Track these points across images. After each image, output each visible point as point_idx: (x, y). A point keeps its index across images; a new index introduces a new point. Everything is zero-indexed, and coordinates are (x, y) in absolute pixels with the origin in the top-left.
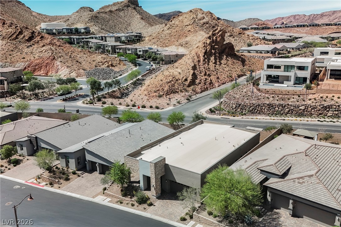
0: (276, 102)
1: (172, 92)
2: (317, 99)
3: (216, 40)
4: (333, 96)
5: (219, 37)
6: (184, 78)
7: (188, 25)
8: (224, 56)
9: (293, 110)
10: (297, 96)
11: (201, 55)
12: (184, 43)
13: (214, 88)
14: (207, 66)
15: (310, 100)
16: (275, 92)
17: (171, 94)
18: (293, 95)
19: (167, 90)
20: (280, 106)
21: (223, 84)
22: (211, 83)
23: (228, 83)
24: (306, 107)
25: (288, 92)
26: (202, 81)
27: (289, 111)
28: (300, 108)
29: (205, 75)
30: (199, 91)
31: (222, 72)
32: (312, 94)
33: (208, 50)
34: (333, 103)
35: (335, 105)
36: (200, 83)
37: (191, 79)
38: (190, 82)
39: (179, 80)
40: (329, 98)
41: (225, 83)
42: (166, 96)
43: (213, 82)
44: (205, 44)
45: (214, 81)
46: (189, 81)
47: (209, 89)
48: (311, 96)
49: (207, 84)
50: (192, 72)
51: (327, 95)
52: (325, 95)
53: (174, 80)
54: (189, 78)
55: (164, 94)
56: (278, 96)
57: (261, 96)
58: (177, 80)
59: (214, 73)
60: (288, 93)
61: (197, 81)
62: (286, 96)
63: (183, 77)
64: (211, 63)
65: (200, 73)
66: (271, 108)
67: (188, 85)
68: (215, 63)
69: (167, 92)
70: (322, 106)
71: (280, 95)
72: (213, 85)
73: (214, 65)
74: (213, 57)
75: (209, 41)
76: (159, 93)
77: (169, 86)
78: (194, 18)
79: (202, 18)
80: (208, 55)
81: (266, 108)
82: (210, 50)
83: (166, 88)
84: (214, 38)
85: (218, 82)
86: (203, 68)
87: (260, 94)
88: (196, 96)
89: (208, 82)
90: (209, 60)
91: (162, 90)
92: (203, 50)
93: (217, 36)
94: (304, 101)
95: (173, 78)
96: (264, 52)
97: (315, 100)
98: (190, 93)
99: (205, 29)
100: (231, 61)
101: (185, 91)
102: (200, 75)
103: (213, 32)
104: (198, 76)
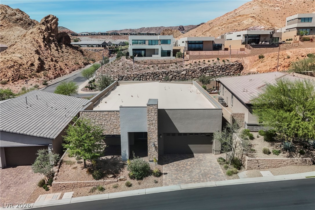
0: (158, 70)
1: (19, 78)
3: (51, 27)
4: (204, 61)
5: (53, 25)
6: (30, 63)
8: (62, 45)
9: (176, 75)
10: (174, 64)
11: (41, 41)
13: (66, 74)
14: (51, 53)
15: (187, 65)
16: (152, 62)
17: (18, 79)
18: (171, 63)
19: (13, 75)
20: (163, 73)
21: (73, 70)
22: (61, 69)
23: (77, 70)
24: (187, 72)
25: (165, 61)
26: (51, 66)
27: (172, 77)
28: (182, 73)
29: (52, 60)
30: (52, 76)
31: (67, 59)
32: (186, 61)
33: (46, 36)
34: (206, 66)
35: (210, 67)
36: (50, 69)
37: (39, 64)
38: (38, 67)
39: (24, 65)
40: (201, 62)
41: (75, 70)
42: (13, 82)
43: (62, 68)
44: (40, 29)
45: (63, 67)
46: (36, 66)
47: (62, 75)
48: (186, 63)
49: (58, 70)
50: (37, 56)
51: (199, 60)
52: (197, 60)
53: (17, 65)
54: (36, 63)
55: (9, 81)
56: (157, 66)
57: (140, 67)
58: (20, 65)
59: (60, 60)
60: (165, 62)
61: (46, 67)
62: (164, 65)
63: (28, 62)
64: (52, 50)
65: (46, 58)
66: (155, 77)
67: (37, 70)
68: (57, 50)
69: (13, 77)
70: (200, 69)
71: (158, 65)
72: (64, 71)
73: (57, 52)
74: (53, 44)
75: (44, 28)
76: (1, 80)
77: (13, 71)
78: (4, 14)
79: (14, 14)
80: (47, 41)
81: (150, 77)
82: (48, 37)
83: (10, 73)
84: (49, 25)
85: (68, 68)
86: (47, 54)
87: (138, 65)
88: (51, 81)
89: (58, 67)
90: (50, 46)
91: (4, 76)
92: (41, 36)
93: (51, 24)
94: (182, 67)
95: (15, 62)
96: (95, 46)
97: (191, 65)
98: (44, 79)
99: (21, 25)
100: (70, 50)
101: (35, 76)
102: (47, 61)
103: (45, 19)
104: (45, 61)
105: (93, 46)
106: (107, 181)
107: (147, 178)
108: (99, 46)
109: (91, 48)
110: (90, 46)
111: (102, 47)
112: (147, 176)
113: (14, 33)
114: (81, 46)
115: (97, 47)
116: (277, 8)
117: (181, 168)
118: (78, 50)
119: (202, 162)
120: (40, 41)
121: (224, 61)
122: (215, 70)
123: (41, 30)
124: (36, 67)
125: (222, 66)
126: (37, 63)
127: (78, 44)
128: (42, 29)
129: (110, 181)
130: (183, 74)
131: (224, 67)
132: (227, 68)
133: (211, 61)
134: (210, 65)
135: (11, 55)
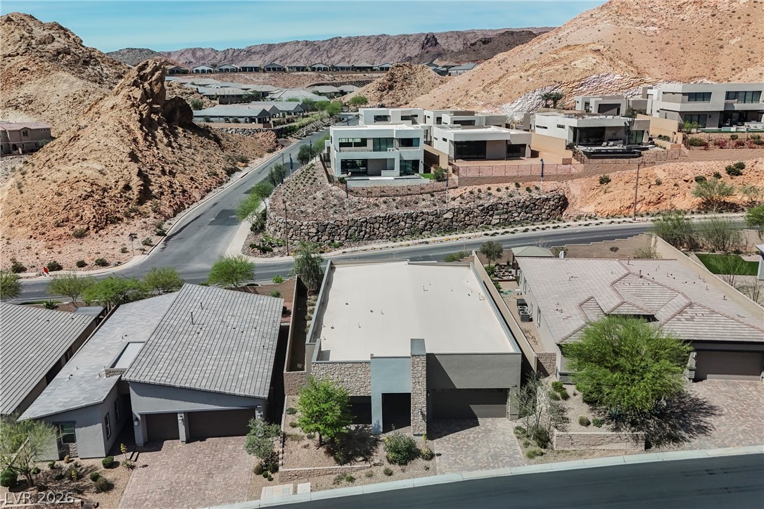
0: (396, 211)
1: (107, 220)
2: (465, 195)
3: (152, 90)
4: (489, 189)
5: (156, 84)
6: (122, 184)
7: (14, 56)
8: (177, 129)
9: (432, 221)
10: (429, 195)
11: (135, 126)
12: (20, 100)
13: (194, 202)
14: (158, 153)
15: (454, 199)
16: (383, 192)
17: (106, 225)
18: (421, 194)
19: (94, 217)
20: (407, 217)
21: (208, 191)
22: (184, 191)
23: (215, 188)
24: (455, 214)
25: (409, 190)
26: (164, 186)
27: (425, 225)
28: (445, 216)
29: (163, 172)
30: (170, 211)
31: (192, 165)
32: (453, 188)
33: (144, 113)
34: (493, 201)
35: (501, 204)
36: (162, 194)
37: (141, 185)
38: (140, 192)
39: (110, 189)
40: (483, 192)
41: (210, 190)
42: (97, 232)
43: (185, 188)
44: (131, 98)
45: (187, 187)
46: (135, 191)
47: (187, 206)
48: (452, 193)
49: (177, 195)
50: (134, 168)
51: (478, 187)
52: (475, 188)
53: (97, 190)
54: (134, 182)
55: (88, 229)
56: (394, 200)
57: (359, 203)
58: (105, 190)
59: (179, 168)
60: (409, 192)
61: (155, 190)
62: (409, 198)
63: (117, 182)
64: (161, 146)
65: (151, 169)
66: (391, 224)
67: (138, 198)
68: (169, 144)
69: (96, 221)
70: (481, 208)
71: (396, 198)
72: (190, 196)
73: (170, 149)
74: (159, 131)
75: (138, 93)
76: (74, 227)
77: (94, 207)
78: (26, 38)
79: (48, 38)
80: (147, 124)
81: (381, 226)
82: (149, 116)
83: (88, 213)
84: (146, 85)
85: (197, 187)
86: (152, 158)
87: (356, 199)
88: (170, 224)
89: (177, 188)
90: (154, 137)
91: (78, 218)
92: (134, 115)
93: (151, 82)
94: (445, 202)
95: (92, 184)
96: (243, 119)
97: (463, 198)
98: (155, 220)
99: (67, 65)
100: (195, 140)
101: (136, 215)
102: (153, 174)
103: (139, 72)
104: (150, 177)
105: (239, 119)
106: (355, 466)
107: (413, 462)
108: (252, 120)
109: (234, 126)
110: (231, 119)
111: (259, 123)
112: (413, 459)
113: (55, 89)
114: (211, 119)
115: (246, 122)
116: (652, 28)
117: (461, 446)
118: (210, 138)
119: (492, 434)
120: (133, 128)
121: (528, 189)
122: (510, 209)
123: (133, 99)
124: (136, 193)
125: (524, 202)
126: (136, 183)
127: (203, 115)
128: (134, 97)
129: (360, 466)
130: (446, 219)
131: (529, 203)
132: (536, 205)
133: (504, 190)
134: (501, 198)
135: (80, 164)
